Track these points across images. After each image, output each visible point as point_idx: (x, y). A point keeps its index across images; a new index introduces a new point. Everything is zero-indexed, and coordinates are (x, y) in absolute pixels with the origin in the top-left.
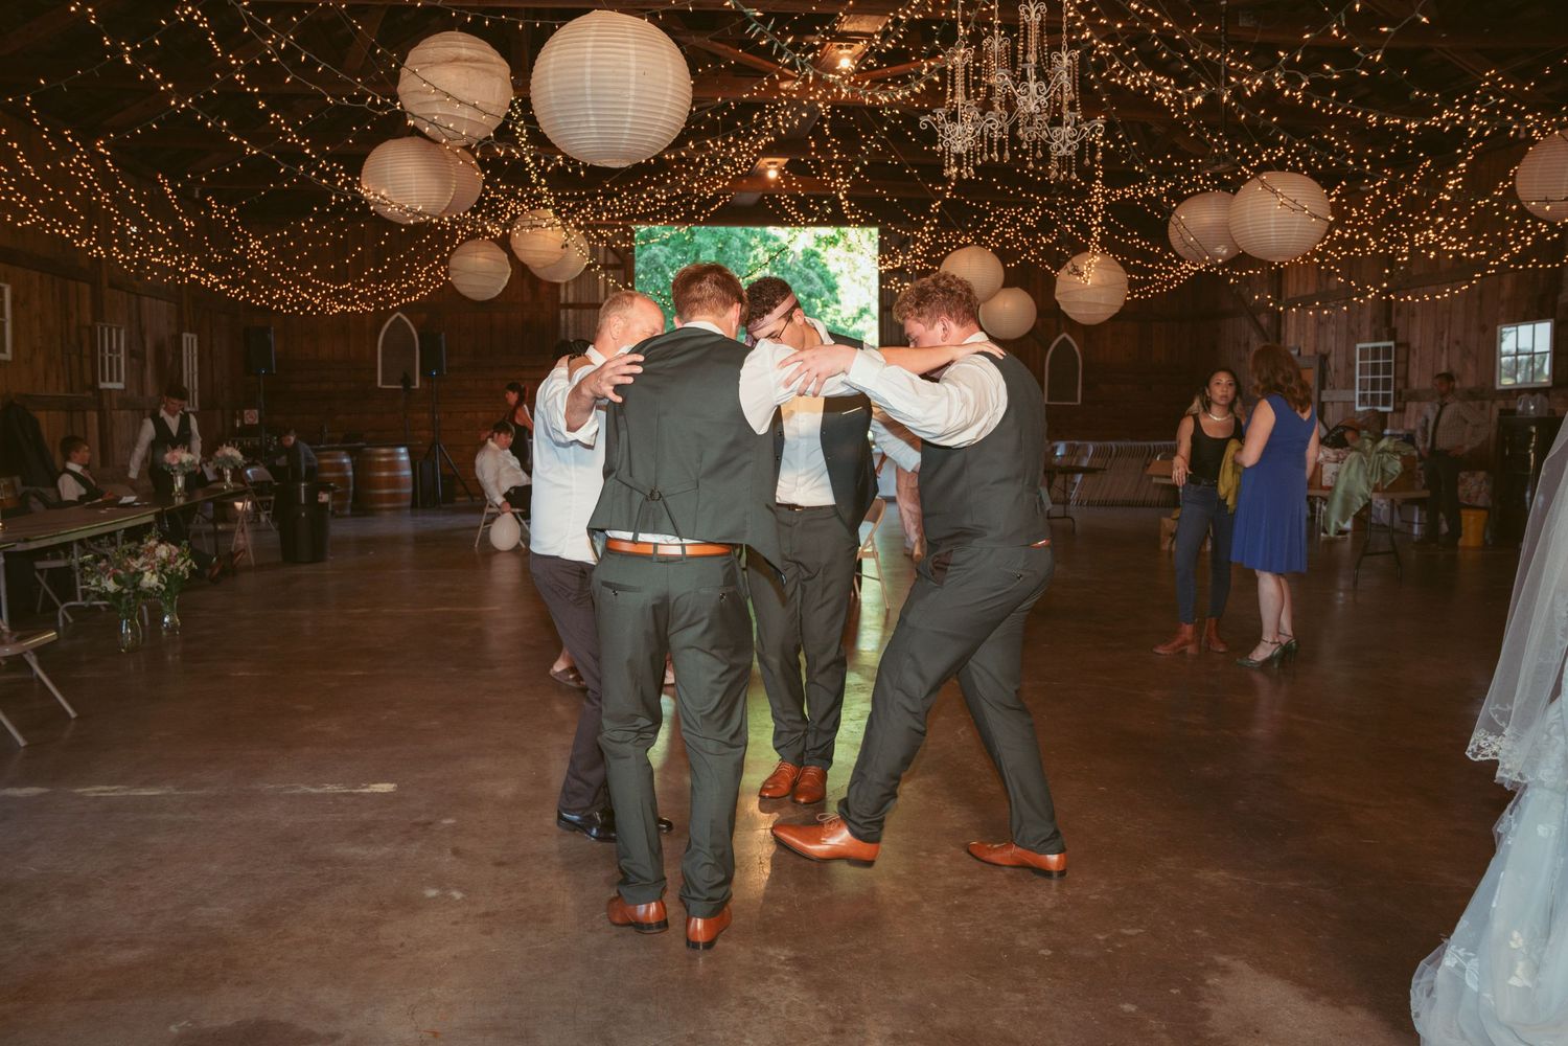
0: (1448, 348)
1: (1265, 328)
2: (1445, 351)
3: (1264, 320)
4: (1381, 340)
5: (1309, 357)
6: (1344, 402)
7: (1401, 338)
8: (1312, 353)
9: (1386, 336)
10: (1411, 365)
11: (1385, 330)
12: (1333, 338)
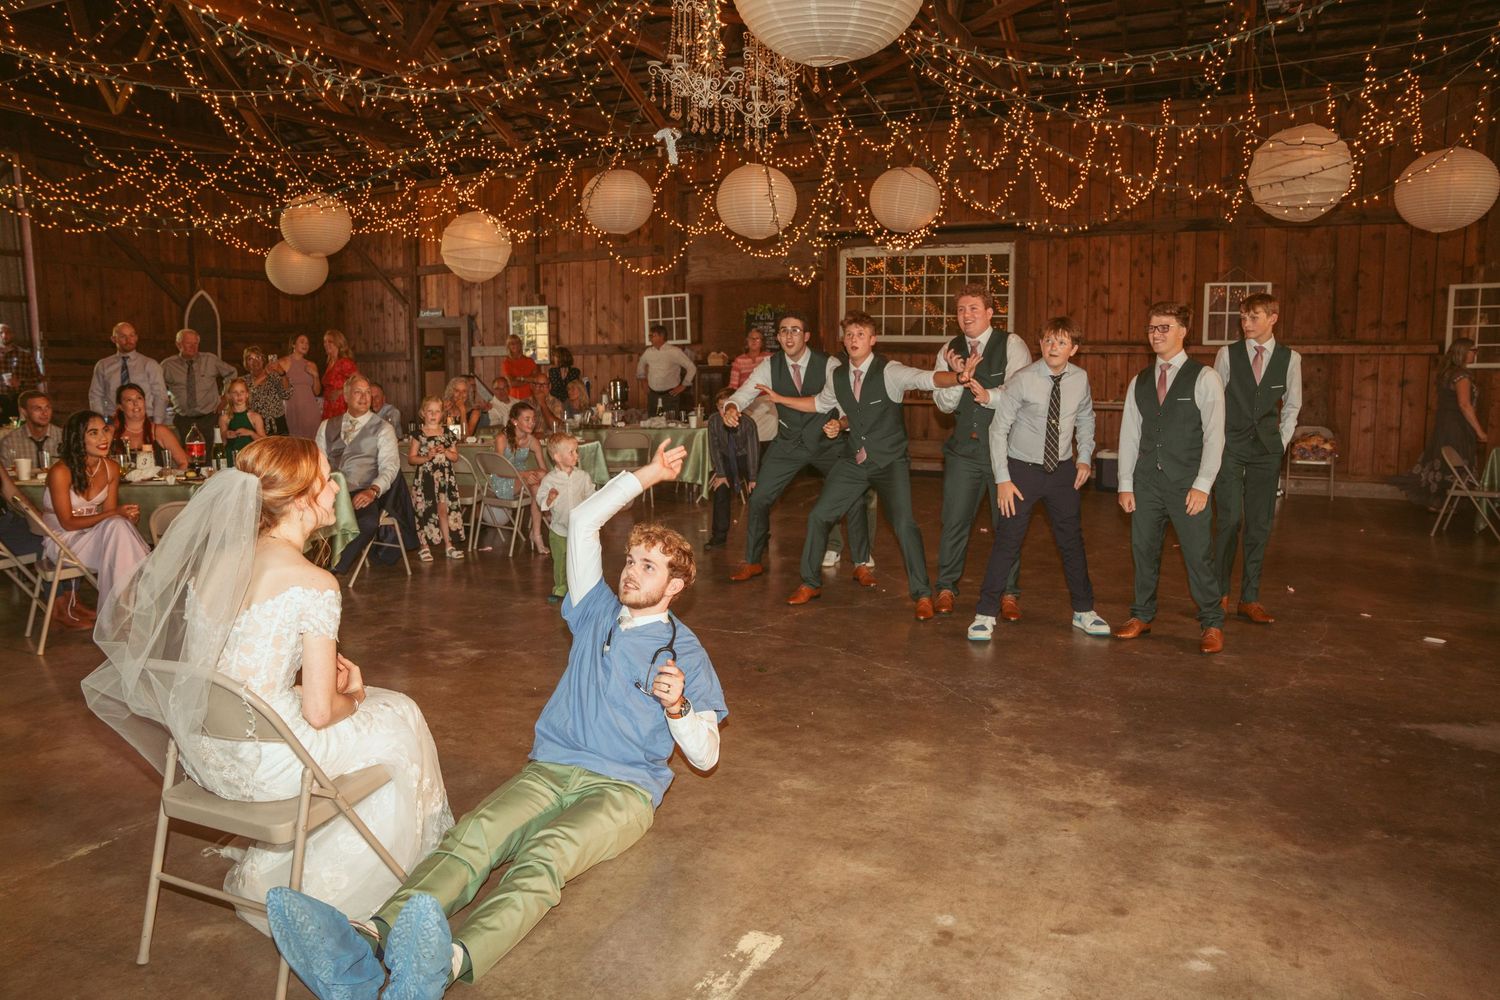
0: (596, 312)
1: (402, 293)
2: (593, 314)
3: (399, 283)
4: (532, 304)
5: (455, 318)
6: (495, 357)
7: (553, 304)
8: (457, 314)
9: (537, 301)
10: (561, 326)
11: (536, 297)
12: (480, 301)
